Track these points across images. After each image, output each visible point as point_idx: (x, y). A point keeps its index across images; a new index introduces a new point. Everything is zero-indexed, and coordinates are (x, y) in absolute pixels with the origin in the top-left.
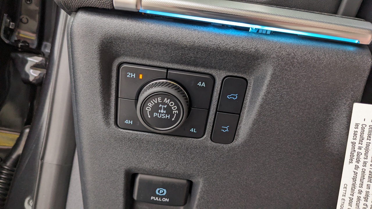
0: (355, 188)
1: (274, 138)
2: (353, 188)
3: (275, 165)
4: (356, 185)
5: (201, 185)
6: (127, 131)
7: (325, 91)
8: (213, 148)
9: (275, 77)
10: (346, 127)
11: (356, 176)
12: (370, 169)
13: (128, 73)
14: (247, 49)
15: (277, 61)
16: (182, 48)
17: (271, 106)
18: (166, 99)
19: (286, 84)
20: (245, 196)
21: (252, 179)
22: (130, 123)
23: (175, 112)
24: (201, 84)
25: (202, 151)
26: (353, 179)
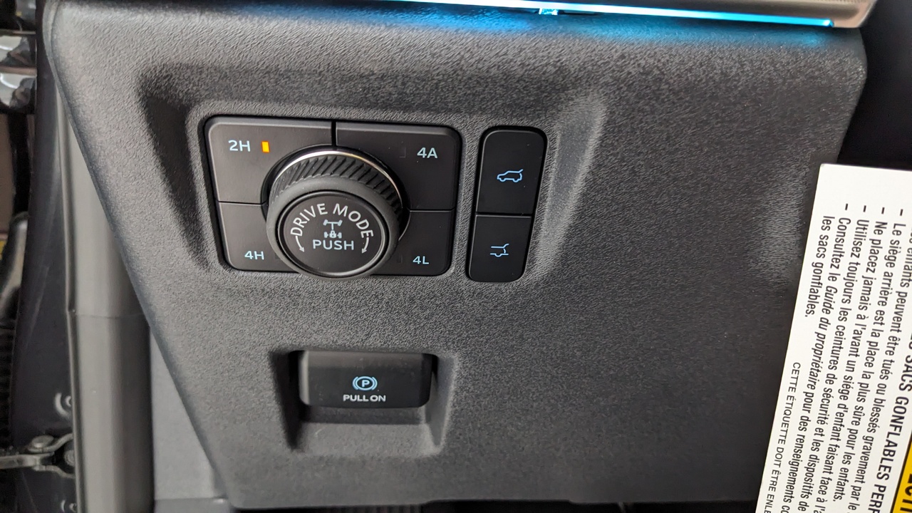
0: (818, 371)
1: (621, 262)
2: (815, 372)
3: (628, 315)
4: (820, 364)
5: (457, 367)
6: (254, 274)
7: (743, 151)
8: (473, 293)
9: (613, 130)
10: (798, 228)
11: (821, 343)
12: (856, 324)
13: (230, 142)
14: (534, 69)
15: (617, 93)
16: (362, 76)
17: (609, 195)
18: (338, 206)
19: (642, 143)
20: (564, 378)
21: (575, 345)
22: (259, 258)
23: (365, 234)
24: (427, 152)
25: (448, 301)
26: (815, 350)
